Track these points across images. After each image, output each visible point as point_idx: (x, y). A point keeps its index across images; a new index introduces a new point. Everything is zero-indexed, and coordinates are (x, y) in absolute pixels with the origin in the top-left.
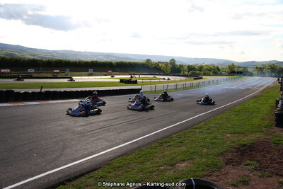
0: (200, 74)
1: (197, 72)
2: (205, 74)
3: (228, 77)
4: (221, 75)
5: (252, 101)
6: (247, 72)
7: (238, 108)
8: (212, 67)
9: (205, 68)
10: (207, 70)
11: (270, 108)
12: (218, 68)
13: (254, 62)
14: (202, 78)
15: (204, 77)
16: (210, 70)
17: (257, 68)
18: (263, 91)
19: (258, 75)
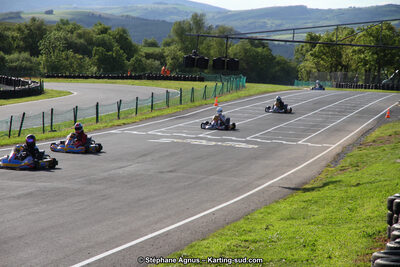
0: (29, 72)
1: (15, 58)
2: (56, 72)
3: (174, 87)
4: (141, 74)
5: (285, 207)
6: (270, 60)
7: (215, 246)
8: (92, 30)
9: (54, 34)
10: (70, 46)
11: (363, 243)
12: (123, 40)
13: (301, 10)
14: (38, 91)
15: (49, 85)
16: (84, 50)
17: (313, 41)
18: (338, 157)
19: (319, 79)
